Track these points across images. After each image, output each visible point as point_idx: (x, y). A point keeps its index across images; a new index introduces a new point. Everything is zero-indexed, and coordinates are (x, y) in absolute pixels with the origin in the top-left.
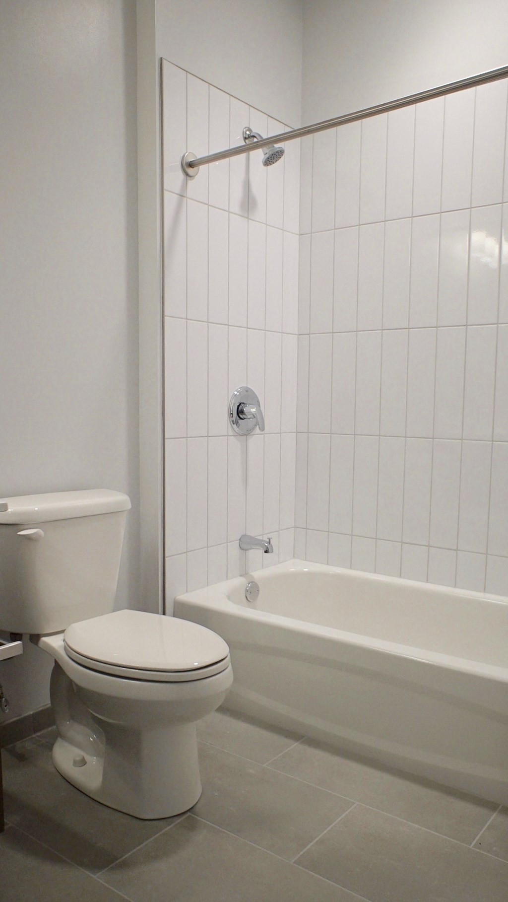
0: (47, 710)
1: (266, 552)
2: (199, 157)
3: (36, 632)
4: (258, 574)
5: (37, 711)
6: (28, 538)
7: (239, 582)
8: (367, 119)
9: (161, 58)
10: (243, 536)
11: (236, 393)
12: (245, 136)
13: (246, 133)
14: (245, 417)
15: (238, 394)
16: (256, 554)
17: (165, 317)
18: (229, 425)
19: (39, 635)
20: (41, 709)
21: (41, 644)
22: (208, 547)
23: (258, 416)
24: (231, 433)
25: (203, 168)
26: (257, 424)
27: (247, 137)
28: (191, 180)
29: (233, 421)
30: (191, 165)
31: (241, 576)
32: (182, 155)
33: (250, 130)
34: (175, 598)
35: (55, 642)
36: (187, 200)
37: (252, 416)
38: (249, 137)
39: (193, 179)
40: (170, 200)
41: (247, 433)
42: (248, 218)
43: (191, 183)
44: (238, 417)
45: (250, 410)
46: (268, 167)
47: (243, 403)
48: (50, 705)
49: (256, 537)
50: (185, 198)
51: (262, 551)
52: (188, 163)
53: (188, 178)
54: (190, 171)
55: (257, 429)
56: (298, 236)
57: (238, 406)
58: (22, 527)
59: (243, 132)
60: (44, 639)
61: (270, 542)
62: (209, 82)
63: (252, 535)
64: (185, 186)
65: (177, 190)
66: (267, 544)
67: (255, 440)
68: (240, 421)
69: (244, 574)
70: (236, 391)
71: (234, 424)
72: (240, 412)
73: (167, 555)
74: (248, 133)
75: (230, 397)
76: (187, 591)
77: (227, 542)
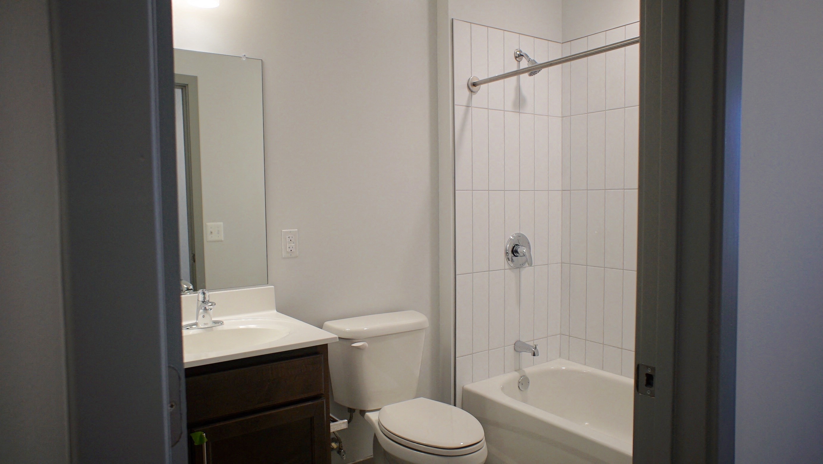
0: (372, 459)
1: (534, 355)
2: (480, 79)
3: (362, 409)
4: (529, 370)
5: (366, 459)
6: (357, 348)
7: (515, 375)
8: (590, 57)
9: (452, 19)
10: (518, 341)
11: (511, 237)
12: (515, 56)
13: (517, 53)
14: (518, 255)
15: (513, 238)
16: (527, 356)
17: (456, 191)
18: (506, 260)
19: (365, 410)
20: (369, 458)
21: (365, 416)
22: (489, 350)
23: (527, 254)
24: (507, 267)
25: (483, 86)
26: (527, 261)
27: (517, 56)
28: (474, 94)
29: (508, 258)
30: (474, 85)
31: (516, 371)
32: (468, 78)
33: (520, 51)
34: (464, 386)
35: (373, 416)
36: (472, 108)
37: (523, 255)
38: (519, 56)
39: (475, 94)
40: (459, 111)
41: (520, 267)
42: (519, 112)
43: (474, 96)
44: (513, 255)
45: (522, 250)
46: (535, 75)
47: (517, 245)
48: (373, 456)
49: (526, 343)
50: (471, 108)
51: (530, 354)
52: (472, 83)
53: (473, 93)
54: (474, 89)
55: (527, 265)
56: (561, 118)
57: (514, 247)
58: (355, 341)
59: (515, 53)
60: (367, 414)
61: (536, 348)
62: (487, 25)
63: (524, 341)
64: (470, 98)
65: (465, 103)
66: (534, 350)
67: (527, 271)
68: (514, 258)
69: (518, 370)
70: (512, 236)
71: (509, 260)
72: (514, 252)
73: (457, 356)
74: (518, 53)
75: (506, 242)
76: (472, 382)
77: (504, 346)
